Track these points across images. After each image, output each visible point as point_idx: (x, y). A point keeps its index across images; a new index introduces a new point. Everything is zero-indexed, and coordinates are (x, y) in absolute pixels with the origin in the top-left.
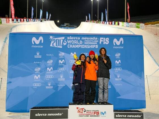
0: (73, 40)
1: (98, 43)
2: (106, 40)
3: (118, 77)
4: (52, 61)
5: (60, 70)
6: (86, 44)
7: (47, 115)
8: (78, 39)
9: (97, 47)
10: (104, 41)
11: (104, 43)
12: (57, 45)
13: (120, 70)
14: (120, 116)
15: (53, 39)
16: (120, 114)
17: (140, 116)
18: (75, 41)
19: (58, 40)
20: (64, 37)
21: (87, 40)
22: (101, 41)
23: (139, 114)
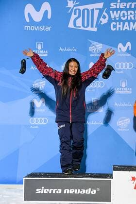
5: (91, 86)
20: (103, 4)
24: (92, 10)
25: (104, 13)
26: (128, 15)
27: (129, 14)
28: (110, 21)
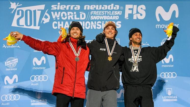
0: (65, 10)
4: (16, 61)
6: (94, 21)
8: (75, 8)
10: (135, 12)
12: (29, 24)
13: (172, 77)
15: (18, 9)
18: (69, 13)
19: (30, 11)
20: (44, 6)
21: (95, 10)
22: (127, 12)
24: (35, 11)
25: (46, 14)
26: (67, 16)
27: (68, 14)
28: (52, 20)
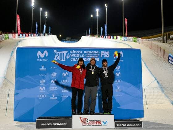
0: (76, 53)
1: (99, 57)
2: (107, 54)
3: (118, 88)
4: (56, 74)
5: (63, 82)
6: (88, 58)
7: (52, 124)
8: (80, 52)
9: (99, 60)
10: (105, 54)
11: (105, 57)
12: (61, 59)
13: (120, 82)
14: (120, 125)
15: (57, 53)
16: (121, 123)
17: (139, 125)
18: (77, 54)
19: (62, 53)
20: (67, 51)
21: (88, 53)
22: (102, 54)
23: (138, 123)
24: (64, 53)
25: (68, 55)
28: (70, 57)
